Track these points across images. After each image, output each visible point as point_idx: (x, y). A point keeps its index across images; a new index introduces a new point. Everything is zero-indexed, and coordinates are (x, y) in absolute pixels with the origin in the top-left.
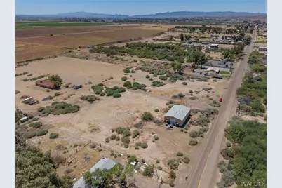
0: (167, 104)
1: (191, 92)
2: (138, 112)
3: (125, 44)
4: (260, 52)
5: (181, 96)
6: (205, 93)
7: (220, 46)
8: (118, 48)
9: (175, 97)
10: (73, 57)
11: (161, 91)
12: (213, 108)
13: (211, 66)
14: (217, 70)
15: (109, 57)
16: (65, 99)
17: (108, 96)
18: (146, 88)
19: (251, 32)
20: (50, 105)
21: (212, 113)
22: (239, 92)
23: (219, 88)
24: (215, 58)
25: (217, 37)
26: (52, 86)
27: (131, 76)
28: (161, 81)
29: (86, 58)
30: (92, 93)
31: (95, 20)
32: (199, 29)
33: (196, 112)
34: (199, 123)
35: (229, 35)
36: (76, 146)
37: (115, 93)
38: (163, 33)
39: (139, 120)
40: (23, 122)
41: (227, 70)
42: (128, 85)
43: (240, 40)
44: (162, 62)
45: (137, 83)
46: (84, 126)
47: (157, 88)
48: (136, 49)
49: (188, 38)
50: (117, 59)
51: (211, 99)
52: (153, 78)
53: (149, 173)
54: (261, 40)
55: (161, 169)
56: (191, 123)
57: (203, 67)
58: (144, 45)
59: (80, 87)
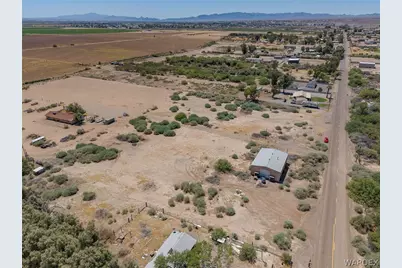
0: (248, 147)
1: (279, 128)
2: (206, 158)
3: (163, 59)
4: (363, 70)
5: (265, 135)
6: (299, 130)
7: (303, 62)
8: (156, 65)
9: (255, 136)
10: (92, 77)
11: (232, 127)
12: (320, 153)
13: (297, 89)
14: (308, 95)
15: (145, 78)
16: (94, 140)
17: (156, 134)
18: (210, 123)
19: (341, 42)
20: (74, 148)
21: (320, 160)
22: (350, 128)
23: (318, 122)
24: (298, 79)
25: (294, 48)
26: (71, 120)
27: (183, 105)
28: (230, 112)
29: (112, 78)
30: (131, 130)
31: (112, 24)
32: (265, 37)
33: (294, 158)
34: (304, 175)
35: (310, 46)
36: (125, 212)
37: (166, 130)
38: (214, 43)
39: (211, 172)
40: (37, 174)
41: (323, 96)
42: (181, 117)
43: (328, 51)
44: (224, 84)
45: (195, 116)
46: (132, 182)
47: (225, 123)
48: (181, 65)
49: (253, 49)
50: (157, 80)
51: (312, 140)
52: (217, 108)
54: (358, 53)
56: (291, 176)
57: (287, 91)
58: (192, 60)
59: (112, 121)
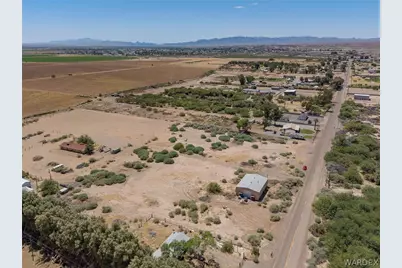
0: (236, 174)
1: (265, 158)
2: (200, 182)
3: (162, 90)
4: (357, 102)
5: (252, 163)
6: (284, 160)
7: (299, 93)
8: (155, 96)
9: (244, 164)
10: (94, 109)
11: (224, 156)
12: (295, 178)
13: (288, 121)
14: (297, 127)
15: (145, 110)
16: (104, 167)
17: (158, 162)
18: (204, 152)
19: (343, 69)
20: (88, 173)
21: (295, 184)
22: (329, 157)
23: (301, 152)
24: (292, 111)
25: (293, 78)
26: (83, 150)
27: (181, 136)
28: (223, 143)
29: (113, 110)
30: (135, 158)
32: (266, 66)
33: (275, 183)
34: (279, 196)
35: (311, 76)
36: (136, 221)
37: (166, 158)
38: (212, 72)
39: (203, 193)
40: (63, 193)
41: (312, 128)
42: (179, 147)
43: (327, 82)
44: (219, 115)
45: (191, 146)
46: (139, 199)
47: (218, 153)
48: (180, 97)
49: (251, 79)
50: (156, 112)
51: (292, 167)
52: (211, 138)
53: (228, 249)
54: (358, 83)
55: (241, 246)
56: (269, 196)
57: (277, 123)
58: (189, 92)
59: (119, 151)
